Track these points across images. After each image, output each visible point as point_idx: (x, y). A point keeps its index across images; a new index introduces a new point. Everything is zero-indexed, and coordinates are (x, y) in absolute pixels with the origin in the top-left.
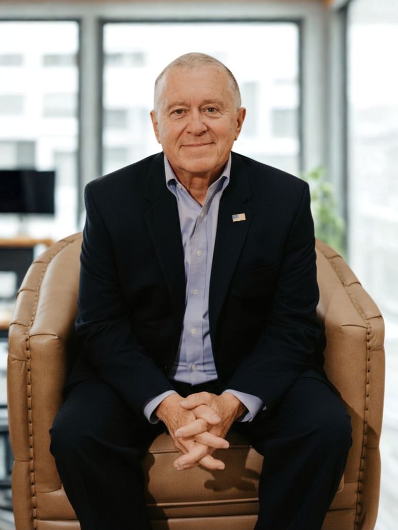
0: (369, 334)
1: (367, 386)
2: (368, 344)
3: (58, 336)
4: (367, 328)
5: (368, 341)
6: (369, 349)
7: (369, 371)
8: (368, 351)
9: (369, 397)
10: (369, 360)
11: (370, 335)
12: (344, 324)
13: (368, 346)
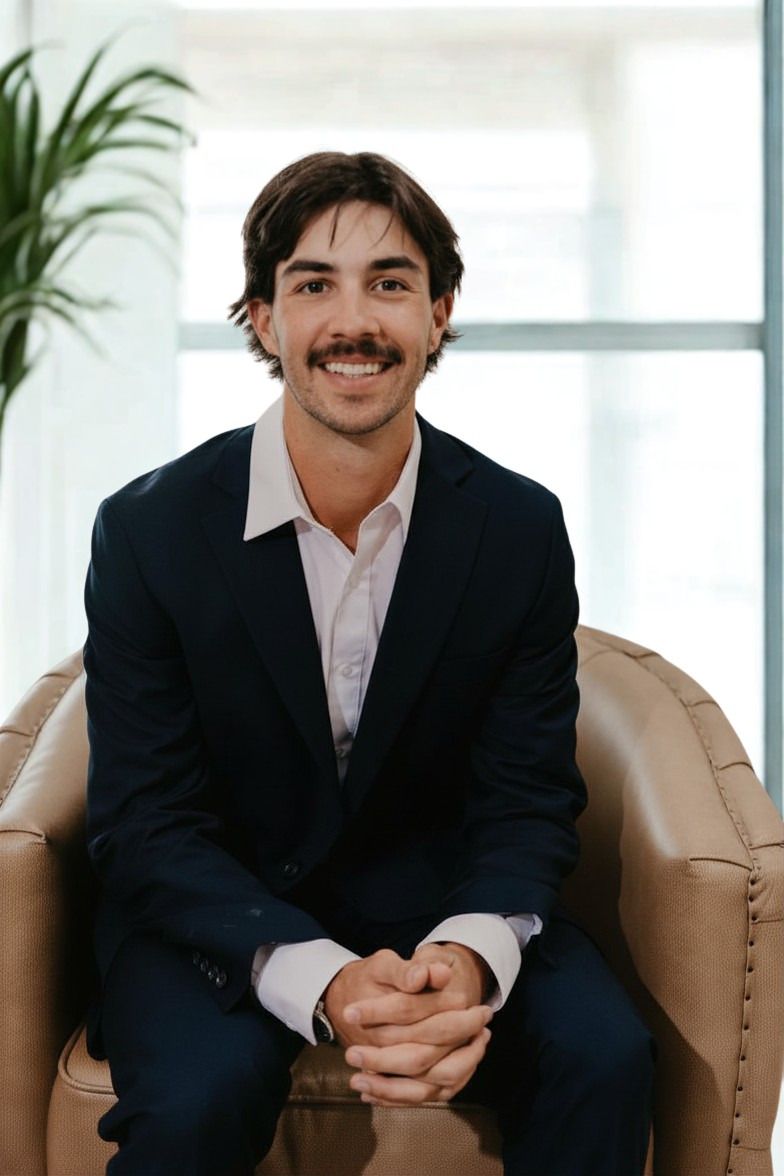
0: (753, 883)
1: (746, 1003)
2: (752, 905)
3: (47, 838)
4: (751, 870)
5: (752, 899)
6: (754, 918)
7: (750, 970)
8: (751, 921)
9: (748, 1031)
10: (752, 944)
11: (756, 886)
12: (697, 856)
13: (751, 909)
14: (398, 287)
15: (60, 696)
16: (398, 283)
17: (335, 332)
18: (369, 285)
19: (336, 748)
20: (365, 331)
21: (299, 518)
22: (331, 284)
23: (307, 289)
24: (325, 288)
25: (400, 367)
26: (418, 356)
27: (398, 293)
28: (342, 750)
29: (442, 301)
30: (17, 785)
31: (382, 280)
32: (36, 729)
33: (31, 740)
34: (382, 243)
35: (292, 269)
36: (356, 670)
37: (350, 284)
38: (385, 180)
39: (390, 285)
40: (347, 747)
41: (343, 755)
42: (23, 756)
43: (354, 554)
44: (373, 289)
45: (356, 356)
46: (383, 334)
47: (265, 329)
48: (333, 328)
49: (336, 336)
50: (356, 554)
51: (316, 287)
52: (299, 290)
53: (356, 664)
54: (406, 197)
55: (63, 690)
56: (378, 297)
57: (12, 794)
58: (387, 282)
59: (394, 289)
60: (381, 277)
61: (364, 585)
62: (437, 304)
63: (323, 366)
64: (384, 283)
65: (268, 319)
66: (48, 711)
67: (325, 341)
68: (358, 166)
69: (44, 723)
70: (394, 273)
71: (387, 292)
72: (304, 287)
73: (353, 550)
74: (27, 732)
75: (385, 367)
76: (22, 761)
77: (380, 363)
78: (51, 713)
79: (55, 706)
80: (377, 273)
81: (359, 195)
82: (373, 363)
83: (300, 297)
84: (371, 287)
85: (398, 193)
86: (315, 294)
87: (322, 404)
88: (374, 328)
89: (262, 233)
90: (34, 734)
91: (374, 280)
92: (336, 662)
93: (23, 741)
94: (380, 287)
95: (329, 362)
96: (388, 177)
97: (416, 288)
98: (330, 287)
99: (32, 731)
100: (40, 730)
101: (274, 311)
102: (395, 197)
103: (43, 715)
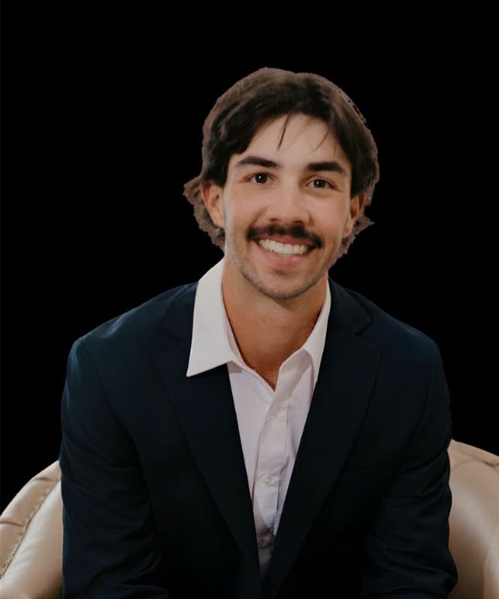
14: (327, 185)
15: (46, 495)
16: (327, 182)
17: (273, 217)
18: (303, 182)
19: (258, 539)
20: (298, 220)
21: (232, 362)
22: (273, 177)
23: (254, 180)
24: (269, 180)
25: (322, 250)
26: (334, 242)
27: (326, 190)
28: (263, 541)
29: (357, 198)
30: (12, 564)
31: (316, 178)
32: (27, 520)
33: (24, 529)
34: (319, 149)
35: (243, 163)
36: (276, 479)
37: (289, 180)
38: (325, 100)
39: (321, 184)
40: (267, 538)
41: (264, 545)
42: (16, 542)
43: (274, 390)
44: (307, 185)
45: (287, 237)
46: (311, 221)
47: (214, 204)
48: (271, 214)
49: (273, 220)
50: (276, 390)
51: (262, 178)
52: (248, 179)
53: (275, 475)
54: (341, 115)
55: (48, 490)
56: (310, 193)
57: (9, 570)
58: (319, 181)
59: (324, 187)
60: (313, 176)
61: (283, 414)
62: (353, 200)
63: (257, 241)
64: (315, 182)
65: (217, 197)
66: (37, 507)
67: (263, 222)
68: (304, 86)
69: (33, 516)
70: (326, 175)
71: (317, 188)
72: (252, 177)
73: (274, 387)
74: (19, 522)
75: (310, 249)
76: (16, 546)
77: (307, 245)
78: (39, 508)
79: (42, 502)
80: (312, 173)
81: (305, 110)
82: (300, 244)
83: (247, 184)
84: (306, 184)
85: (334, 110)
86: (259, 184)
87: (256, 272)
88: (304, 217)
89: (223, 130)
90: (26, 525)
91: (308, 179)
92: (259, 473)
93: (16, 529)
94: (312, 184)
95: (265, 239)
96: (327, 97)
97: (340, 187)
98: (274, 180)
99: (24, 522)
100: (30, 521)
101: (225, 193)
102: (332, 115)
103: (33, 509)
